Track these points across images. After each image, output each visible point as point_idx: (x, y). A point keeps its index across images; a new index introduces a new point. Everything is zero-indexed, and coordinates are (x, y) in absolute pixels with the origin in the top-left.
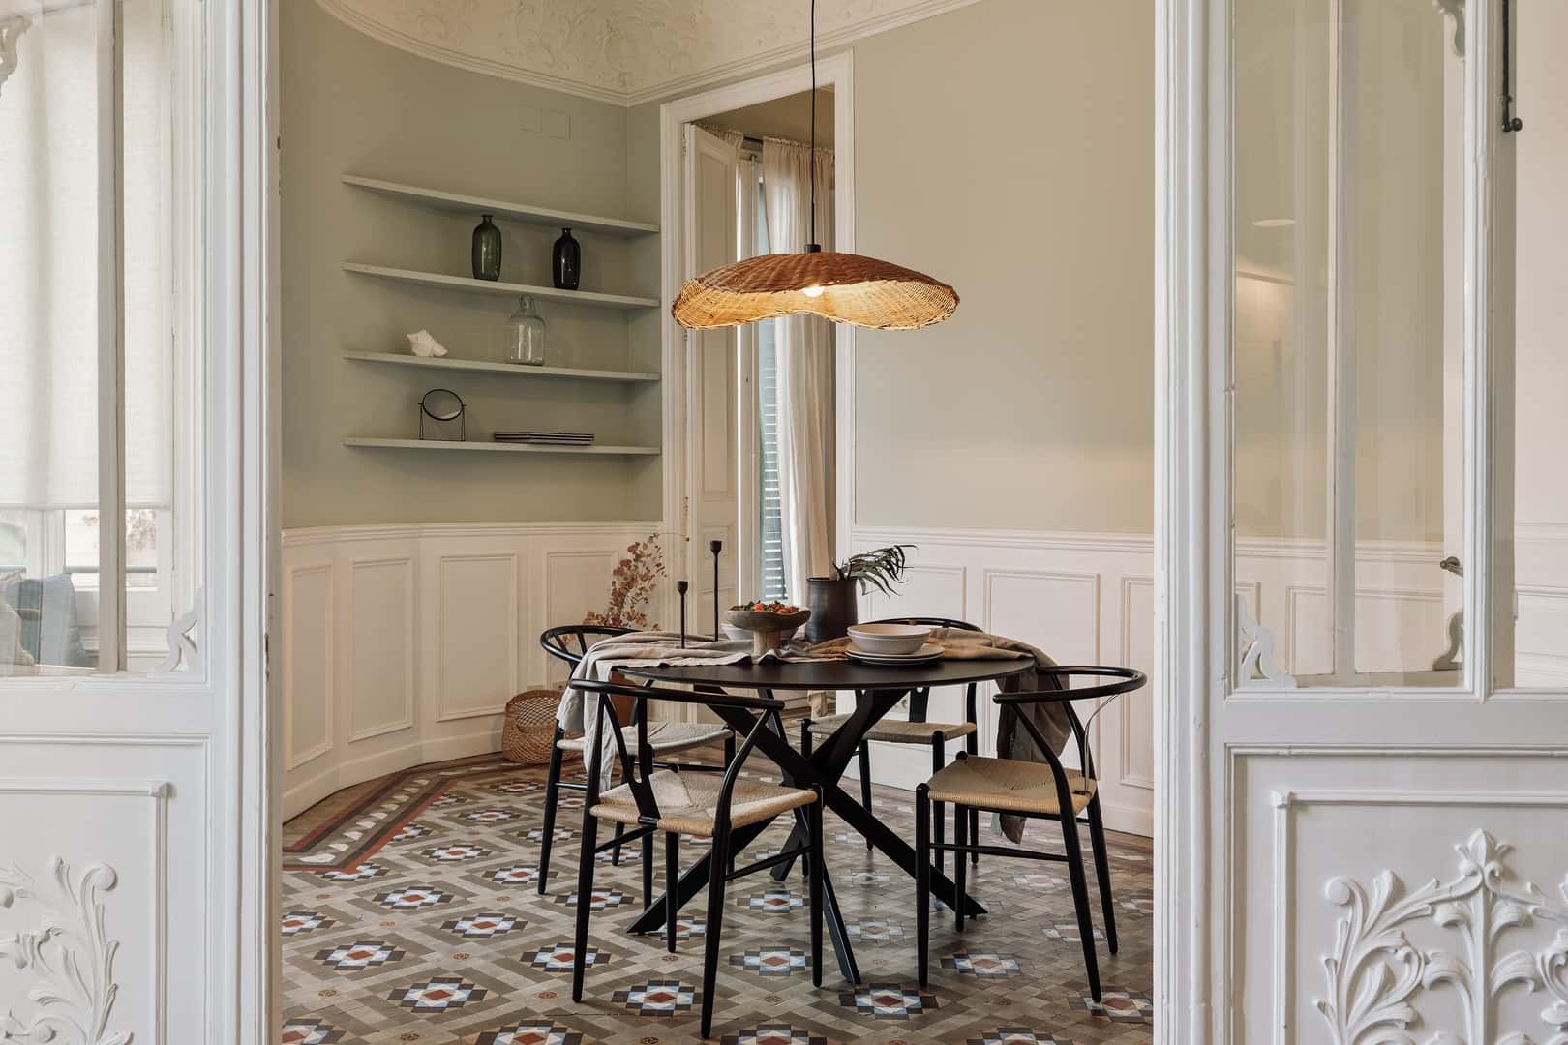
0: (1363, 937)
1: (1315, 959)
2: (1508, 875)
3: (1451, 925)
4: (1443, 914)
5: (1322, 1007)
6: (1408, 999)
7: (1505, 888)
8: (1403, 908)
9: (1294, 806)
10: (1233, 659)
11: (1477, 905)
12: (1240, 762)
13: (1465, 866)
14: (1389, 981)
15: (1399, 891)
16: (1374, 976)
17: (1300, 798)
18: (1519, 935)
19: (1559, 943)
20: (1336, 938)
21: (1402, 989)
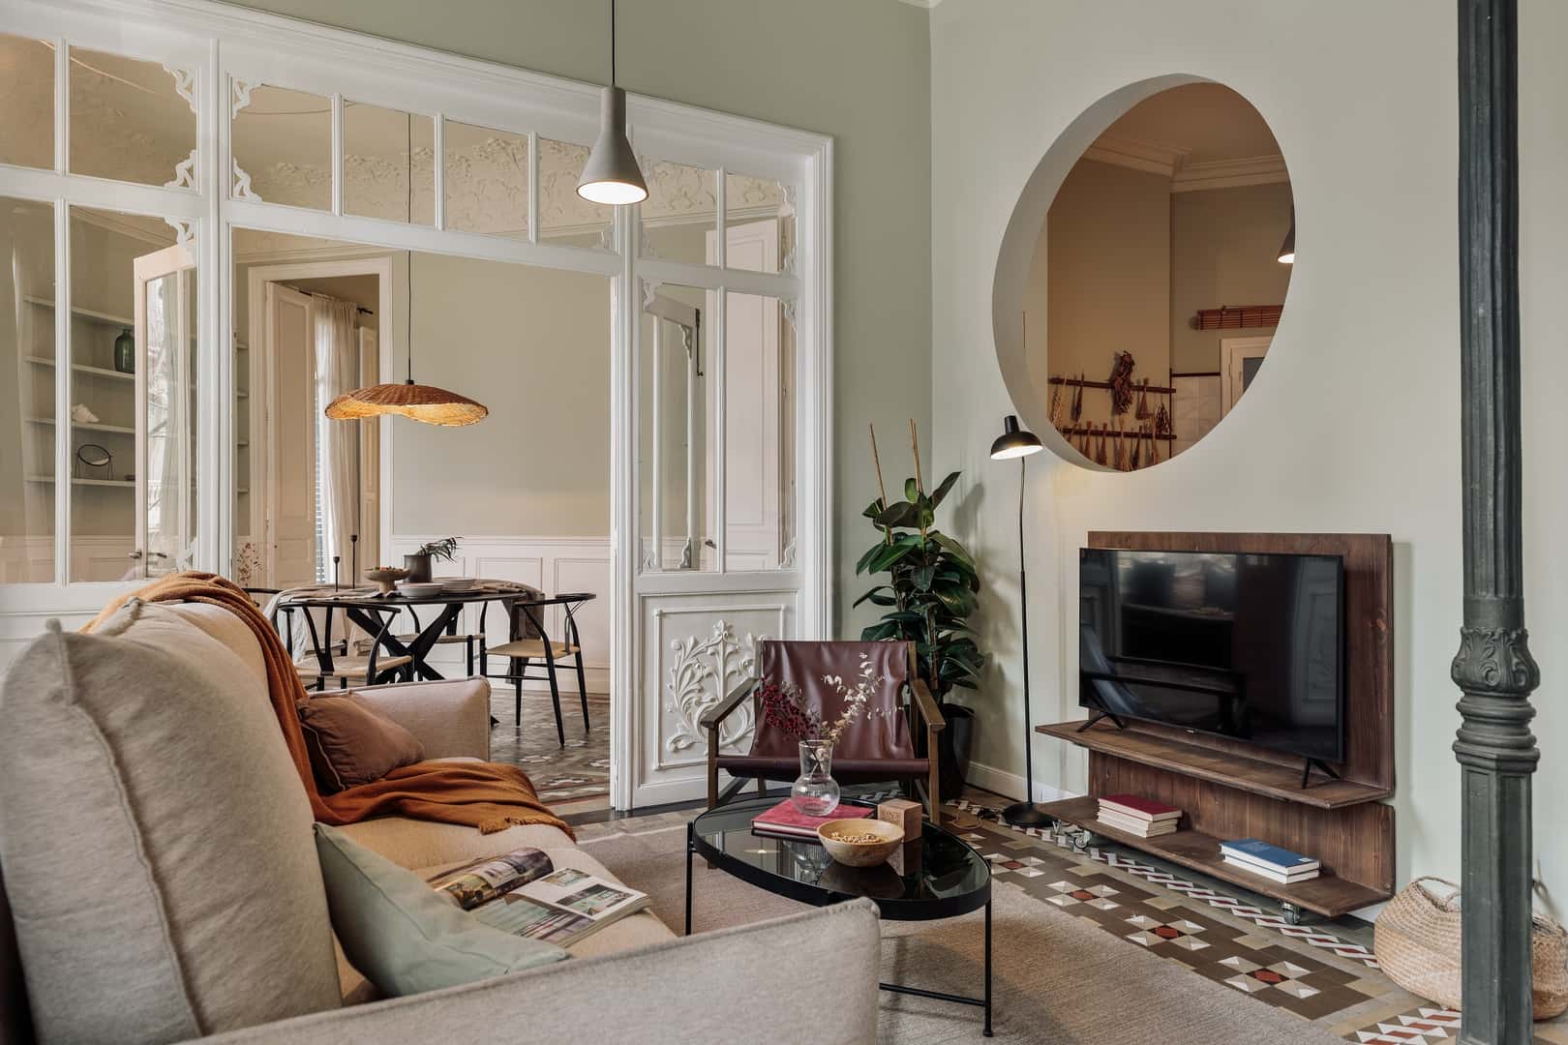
0: (684, 660)
1: (669, 671)
2: (731, 635)
3: (713, 654)
4: (710, 650)
5: (671, 687)
6: (699, 681)
7: (730, 640)
8: (696, 651)
9: (662, 615)
10: (641, 561)
11: (721, 647)
12: (643, 599)
13: (717, 633)
14: (693, 675)
15: (696, 643)
16: (688, 674)
17: (664, 611)
18: (736, 656)
19: (746, 658)
20: (676, 662)
21: (697, 678)
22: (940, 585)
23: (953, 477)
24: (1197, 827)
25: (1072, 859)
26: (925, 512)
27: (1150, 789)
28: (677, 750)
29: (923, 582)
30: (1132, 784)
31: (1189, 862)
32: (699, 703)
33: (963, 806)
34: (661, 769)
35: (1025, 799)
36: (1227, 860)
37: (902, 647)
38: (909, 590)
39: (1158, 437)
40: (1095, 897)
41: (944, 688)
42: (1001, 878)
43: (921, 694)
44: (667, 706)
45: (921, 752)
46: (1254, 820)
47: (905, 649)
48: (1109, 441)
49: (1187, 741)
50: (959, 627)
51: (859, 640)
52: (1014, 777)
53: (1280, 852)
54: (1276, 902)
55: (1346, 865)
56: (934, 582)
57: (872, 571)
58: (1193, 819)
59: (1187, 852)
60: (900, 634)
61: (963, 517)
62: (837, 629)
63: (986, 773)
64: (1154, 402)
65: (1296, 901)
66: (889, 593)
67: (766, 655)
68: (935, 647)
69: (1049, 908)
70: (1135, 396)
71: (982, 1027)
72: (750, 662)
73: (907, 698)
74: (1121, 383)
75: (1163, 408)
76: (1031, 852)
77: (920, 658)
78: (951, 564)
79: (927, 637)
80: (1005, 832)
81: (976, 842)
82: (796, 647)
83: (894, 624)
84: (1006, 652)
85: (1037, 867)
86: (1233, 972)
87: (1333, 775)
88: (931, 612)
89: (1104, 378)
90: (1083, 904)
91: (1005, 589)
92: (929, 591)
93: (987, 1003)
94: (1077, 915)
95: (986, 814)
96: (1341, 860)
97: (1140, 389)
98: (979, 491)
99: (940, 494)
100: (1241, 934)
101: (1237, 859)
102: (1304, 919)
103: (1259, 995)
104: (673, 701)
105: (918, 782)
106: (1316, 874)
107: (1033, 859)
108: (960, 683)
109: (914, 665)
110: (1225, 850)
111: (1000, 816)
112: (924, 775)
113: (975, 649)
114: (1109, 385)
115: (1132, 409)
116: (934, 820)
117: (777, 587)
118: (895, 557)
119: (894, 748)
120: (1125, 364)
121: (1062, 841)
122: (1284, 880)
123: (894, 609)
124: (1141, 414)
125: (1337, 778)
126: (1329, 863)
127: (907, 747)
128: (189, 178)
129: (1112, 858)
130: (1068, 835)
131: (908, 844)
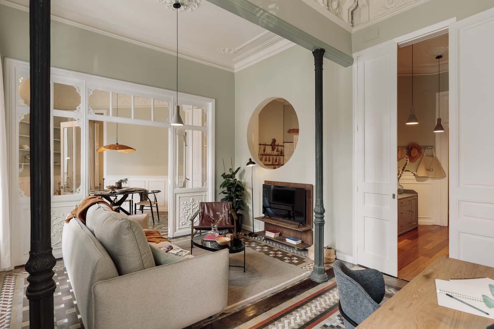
0: (184, 206)
2: (194, 201)
4: (189, 204)
5: (181, 212)
9: (179, 197)
10: (175, 186)
11: (192, 203)
12: (175, 194)
13: (191, 200)
15: (186, 203)
16: (185, 209)
18: (195, 205)
19: (197, 205)
20: (182, 207)
21: (187, 210)
22: (236, 191)
23: (239, 168)
24: (283, 235)
25: (261, 242)
26: (234, 176)
27: (275, 229)
28: (182, 225)
29: (233, 190)
30: (272, 228)
31: (280, 242)
32: (187, 215)
33: (241, 233)
34: (179, 229)
35: (253, 232)
36: (287, 241)
37: (229, 203)
38: (230, 191)
39: (281, 156)
40: (264, 249)
41: (237, 211)
42: (247, 246)
43: (233, 212)
44: (180, 216)
45: (233, 224)
46: (292, 234)
47: (230, 203)
48: (271, 156)
49: (281, 220)
50: (240, 198)
51: (220, 201)
52: (250, 227)
53: (295, 239)
54: (294, 247)
55: (306, 241)
56: (235, 190)
57: (223, 188)
58: (282, 234)
59: (280, 240)
60: (228, 200)
61: (241, 176)
62: (215, 199)
63: (245, 226)
64: (280, 148)
65: (297, 247)
66: (226, 191)
67: (202, 205)
68: (235, 203)
69: (256, 251)
70: (276, 147)
71: (244, 271)
72: (198, 206)
73: (230, 212)
74: (273, 145)
75: (282, 150)
76: (254, 241)
77: (233, 205)
78: (238, 186)
79: (234, 200)
80: (248, 238)
81: (243, 240)
82: (208, 203)
83: (227, 198)
84: (249, 203)
85: (254, 244)
86: (285, 260)
87: (304, 225)
88: (234, 196)
89: (270, 144)
90: (262, 250)
91: (249, 191)
92: (234, 192)
93: (244, 267)
94: (261, 252)
95: (245, 235)
96: (305, 240)
97: (277, 146)
98: (244, 171)
99: (237, 171)
100: (288, 253)
101: (288, 240)
102: (299, 250)
103: (289, 263)
104: (182, 215)
105: (232, 229)
106: (301, 242)
107: (254, 243)
108: (240, 209)
109: (231, 207)
110: (286, 239)
111: (248, 235)
112: (233, 228)
113: (243, 202)
114: (271, 145)
115: (276, 150)
116: (235, 237)
117: (203, 191)
118: (228, 185)
119: (227, 223)
120: (274, 141)
121: (259, 239)
122: (295, 244)
123: (227, 195)
124: (277, 151)
125: (304, 226)
126: (303, 240)
127: (230, 223)
128: (79, 110)
129: (268, 241)
130: (260, 238)
131: (231, 241)
